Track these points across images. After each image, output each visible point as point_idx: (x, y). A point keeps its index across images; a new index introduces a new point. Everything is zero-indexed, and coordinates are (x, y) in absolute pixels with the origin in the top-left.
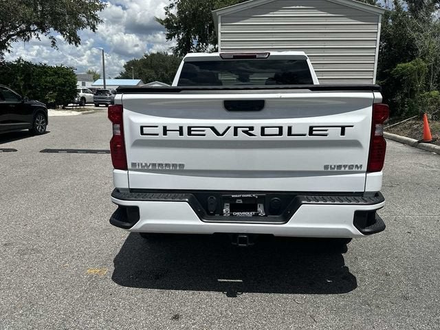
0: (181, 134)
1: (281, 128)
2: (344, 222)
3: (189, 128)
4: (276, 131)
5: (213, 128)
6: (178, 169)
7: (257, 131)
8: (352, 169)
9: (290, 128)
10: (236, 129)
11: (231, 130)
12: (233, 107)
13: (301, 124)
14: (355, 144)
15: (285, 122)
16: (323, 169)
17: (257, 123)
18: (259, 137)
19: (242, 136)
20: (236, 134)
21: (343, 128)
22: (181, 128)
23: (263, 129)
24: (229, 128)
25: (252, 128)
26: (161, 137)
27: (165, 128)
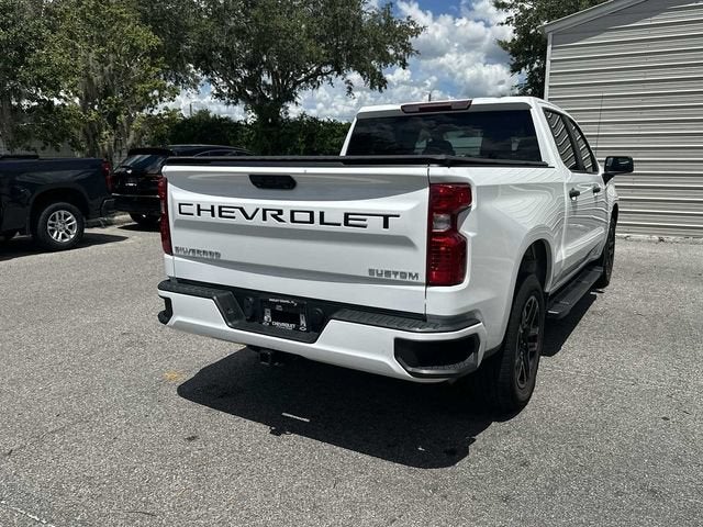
0: (213, 215)
1: (312, 213)
2: (383, 353)
3: (220, 208)
4: (307, 217)
5: (242, 209)
6: (214, 259)
7: (286, 216)
8: (405, 279)
9: (322, 214)
10: (264, 211)
11: (260, 213)
12: (263, 184)
13: (335, 208)
14: (404, 242)
15: (316, 206)
16: (367, 275)
17: (287, 205)
18: (288, 224)
19: (272, 221)
20: (265, 219)
21: (386, 218)
22: (213, 207)
23: (292, 212)
24: (257, 209)
25: (280, 212)
26: (196, 217)
27: (199, 206)
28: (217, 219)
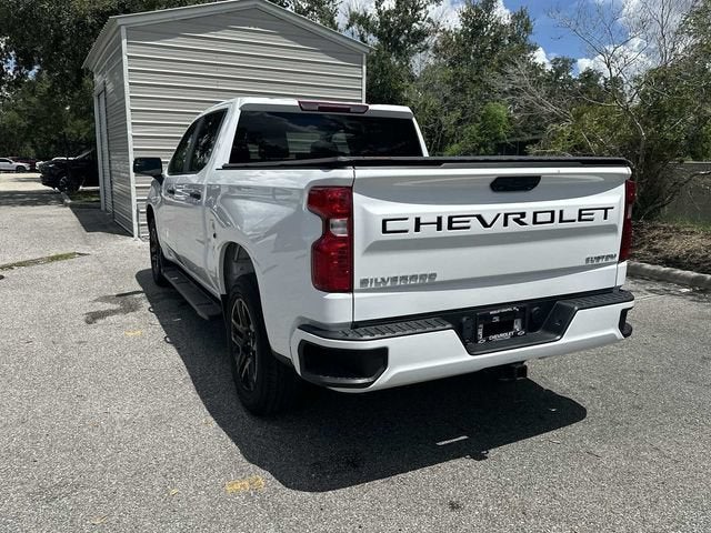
0: (439, 228)
3: (450, 218)
4: (548, 217)
5: (480, 217)
6: (428, 283)
7: (528, 219)
8: (608, 260)
9: (561, 212)
10: (506, 215)
11: (501, 219)
12: (503, 186)
16: (584, 263)
18: (531, 227)
19: (513, 226)
20: (506, 224)
21: (606, 209)
22: (440, 219)
23: (535, 214)
24: (498, 215)
25: (523, 215)
26: (412, 234)
27: (418, 220)
28: (445, 232)
